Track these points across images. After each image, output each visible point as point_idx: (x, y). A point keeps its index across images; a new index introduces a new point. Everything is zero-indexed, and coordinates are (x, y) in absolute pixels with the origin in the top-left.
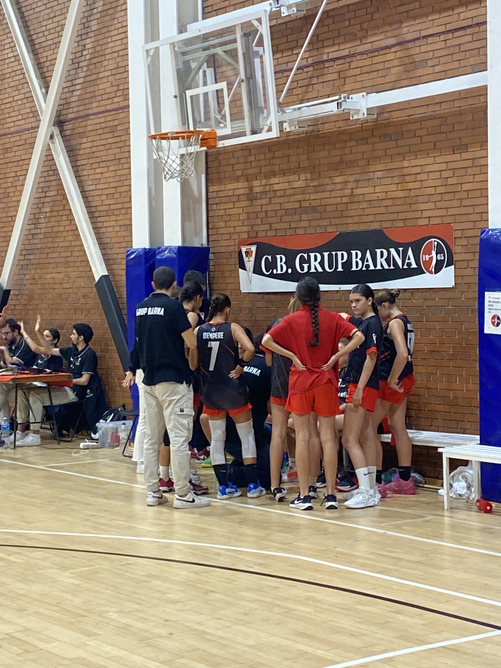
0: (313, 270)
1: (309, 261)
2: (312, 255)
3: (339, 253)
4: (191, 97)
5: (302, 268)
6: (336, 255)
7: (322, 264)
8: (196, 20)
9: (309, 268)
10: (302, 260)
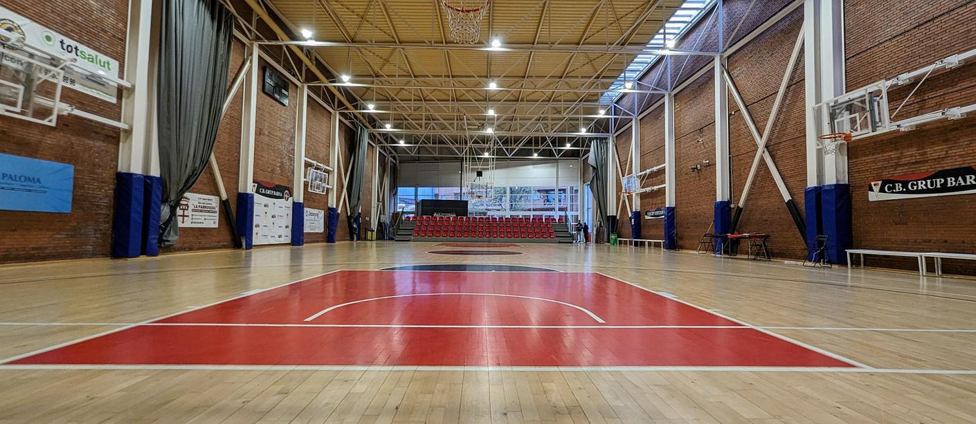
0: (920, 188)
1: (917, 184)
2: (919, 182)
3: (938, 180)
4: (838, 122)
5: (913, 188)
6: (936, 181)
7: (926, 185)
8: (842, 94)
9: (918, 187)
10: (913, 185)
